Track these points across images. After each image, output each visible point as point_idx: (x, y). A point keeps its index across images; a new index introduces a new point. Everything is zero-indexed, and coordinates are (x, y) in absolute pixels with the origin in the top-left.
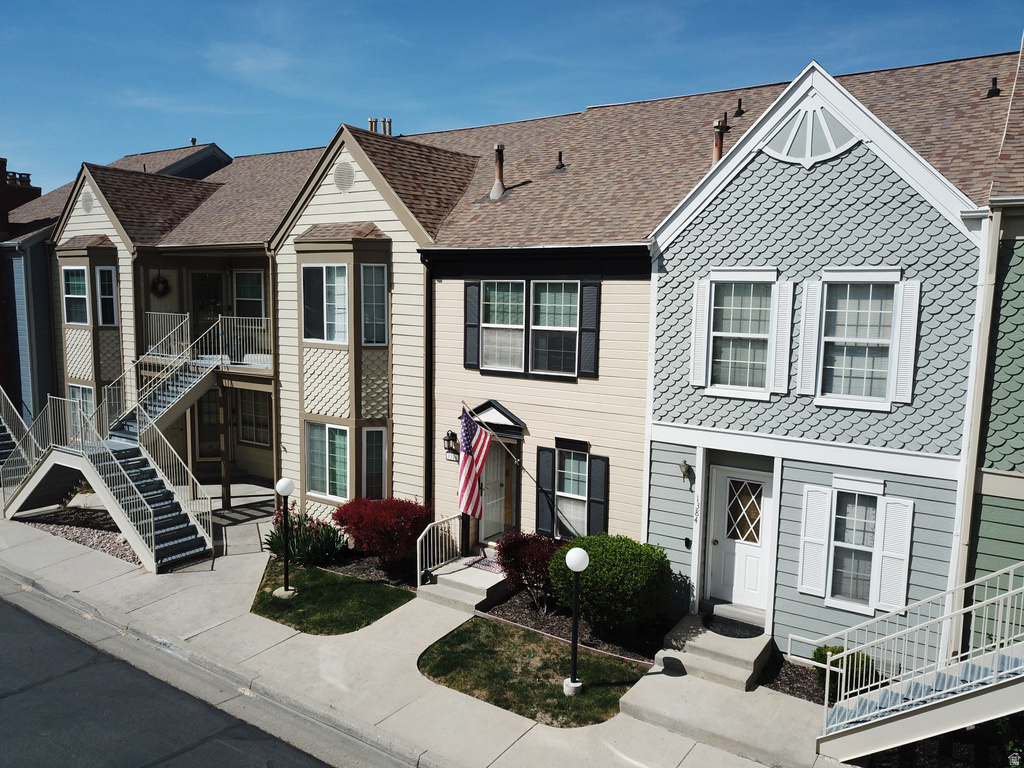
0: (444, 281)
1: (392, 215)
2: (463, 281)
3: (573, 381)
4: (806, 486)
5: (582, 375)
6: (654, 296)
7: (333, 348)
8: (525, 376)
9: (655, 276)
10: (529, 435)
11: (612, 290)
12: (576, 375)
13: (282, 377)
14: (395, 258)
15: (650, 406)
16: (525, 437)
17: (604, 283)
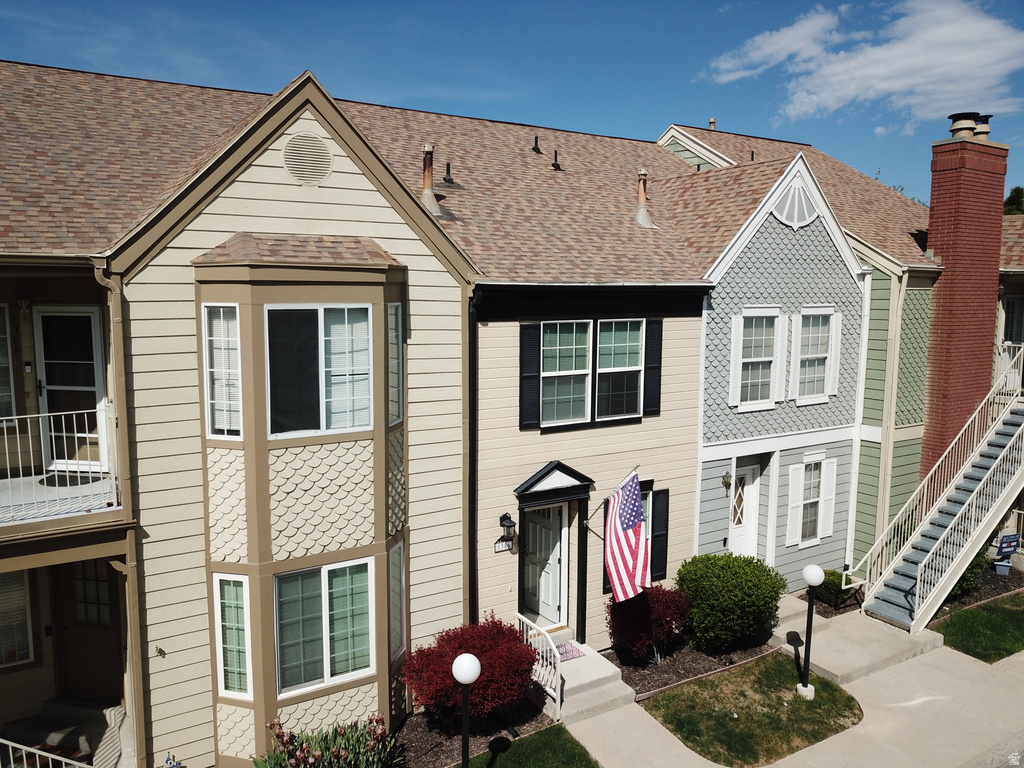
0: (490, 324)
1: (406, 231)
2: (517, 324)
3: (638, 421)
4: (791, 467)
5: (647, 414)
6: (704, 330)
7: (338, 440)
8: (593, 425)
9: (705, 312)
10: (595, 489)
11: (672, 326)
12: (641, 415)
13: (145, 519)
14: (413, 293)
15: (701, 430)
16: (590, 493)
17: (665, 320)
